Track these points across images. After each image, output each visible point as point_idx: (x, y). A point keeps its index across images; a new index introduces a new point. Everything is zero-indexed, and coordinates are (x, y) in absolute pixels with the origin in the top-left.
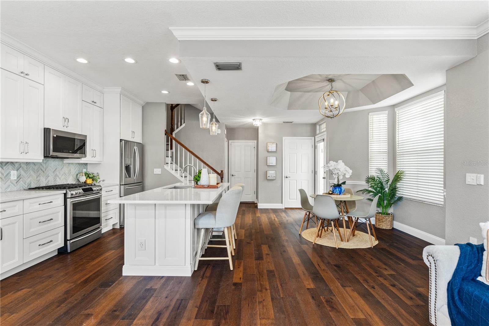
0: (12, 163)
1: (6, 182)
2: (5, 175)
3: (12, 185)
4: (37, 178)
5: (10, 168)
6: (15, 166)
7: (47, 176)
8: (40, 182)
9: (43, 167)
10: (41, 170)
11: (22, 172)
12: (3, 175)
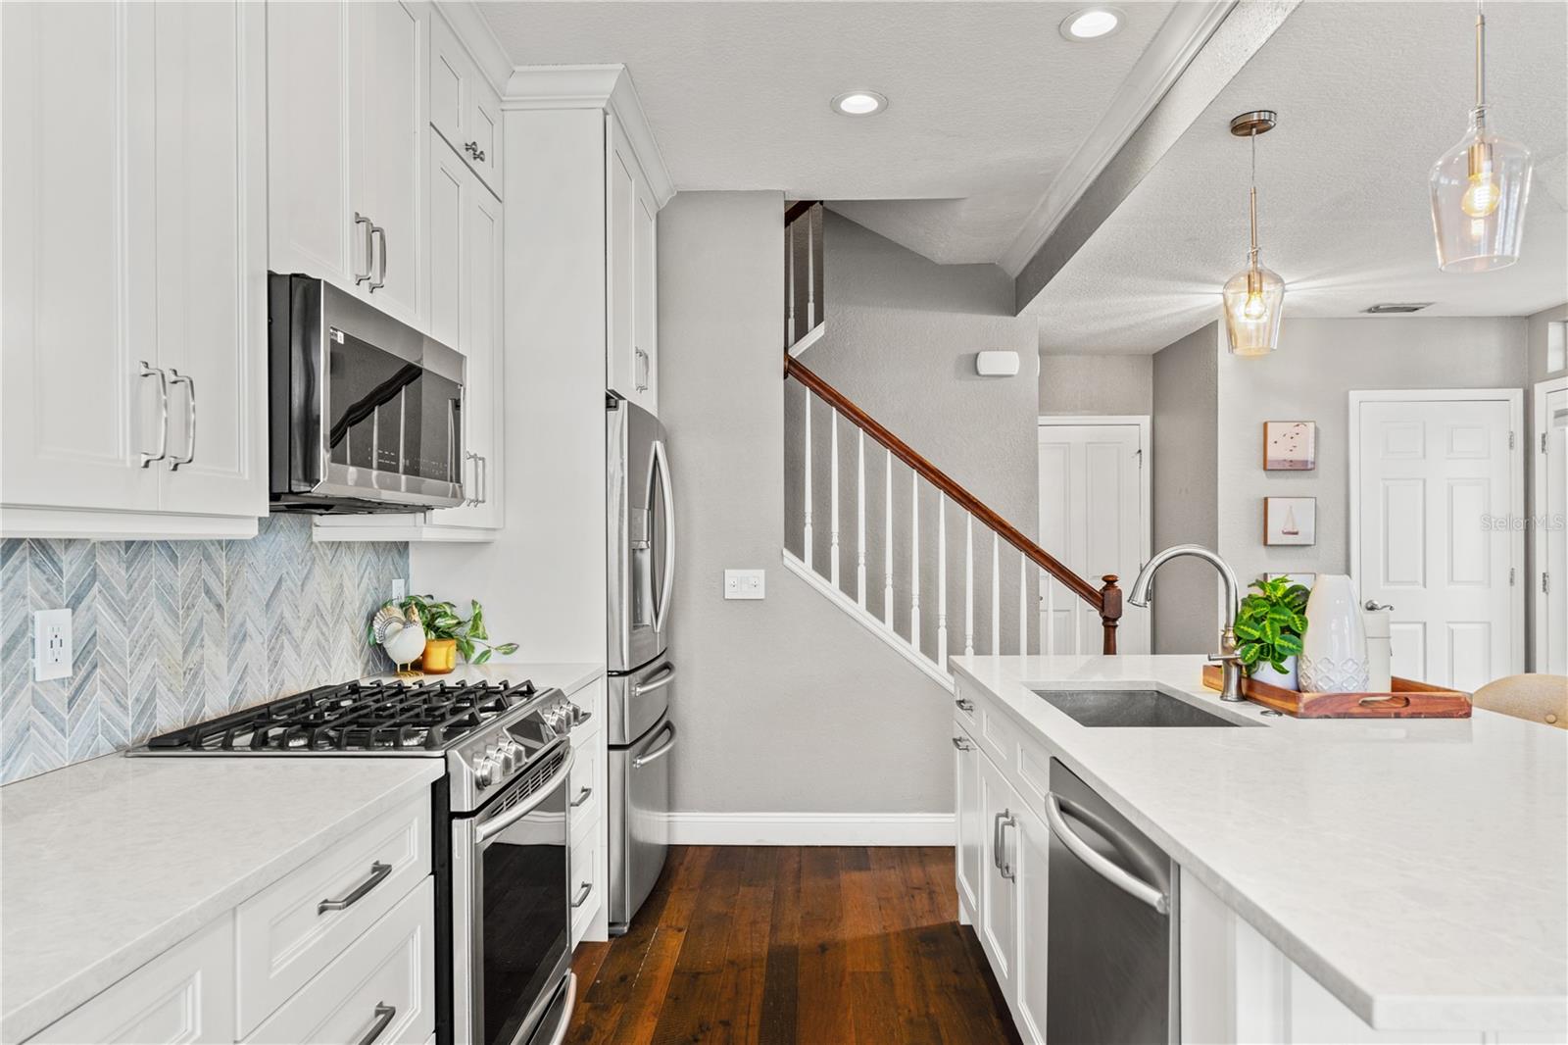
0: (41, 547)
1: (7, 704)
3: (43, 722)
4: (186, 652)
5: (30, 590)
6: (60, 572)
7: (235, 638)
9: (217, 574)
10: (208, 592)
11: (105, 620)
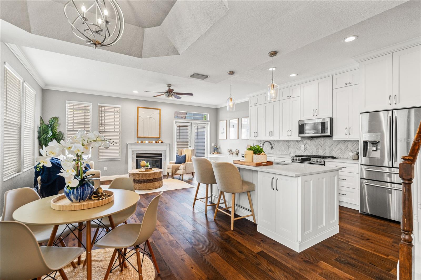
1: (300, 151)
7: (324, 150)
10: (320, 145)
11: (308, 146)
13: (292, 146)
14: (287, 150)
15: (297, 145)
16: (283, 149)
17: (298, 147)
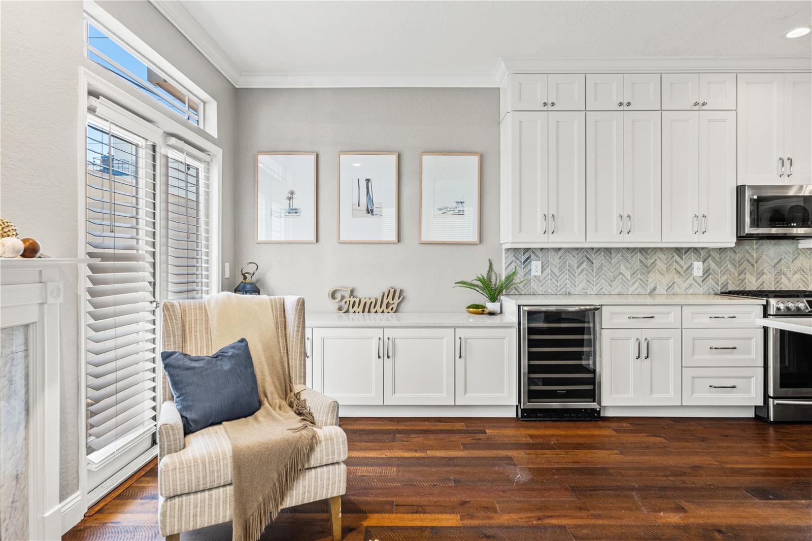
0: (696, 249)
1: (687, 279)
2: (684, 269)
3: (695, 284)
4: (739, 275)
5: (693, 258)
6: (700, 255)
7: (759, 273)
8: (745, 283)
9: (752, 257)
10: (748, 261)
11: (713, 265)
12: (682, 269)
13: (660, 265)
14: (641, 279)
15: (677, 262)
16: (629, 278)
17: (682, 267)
